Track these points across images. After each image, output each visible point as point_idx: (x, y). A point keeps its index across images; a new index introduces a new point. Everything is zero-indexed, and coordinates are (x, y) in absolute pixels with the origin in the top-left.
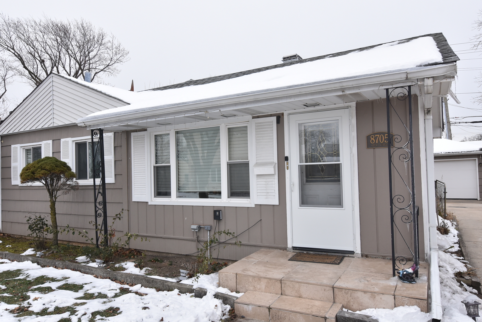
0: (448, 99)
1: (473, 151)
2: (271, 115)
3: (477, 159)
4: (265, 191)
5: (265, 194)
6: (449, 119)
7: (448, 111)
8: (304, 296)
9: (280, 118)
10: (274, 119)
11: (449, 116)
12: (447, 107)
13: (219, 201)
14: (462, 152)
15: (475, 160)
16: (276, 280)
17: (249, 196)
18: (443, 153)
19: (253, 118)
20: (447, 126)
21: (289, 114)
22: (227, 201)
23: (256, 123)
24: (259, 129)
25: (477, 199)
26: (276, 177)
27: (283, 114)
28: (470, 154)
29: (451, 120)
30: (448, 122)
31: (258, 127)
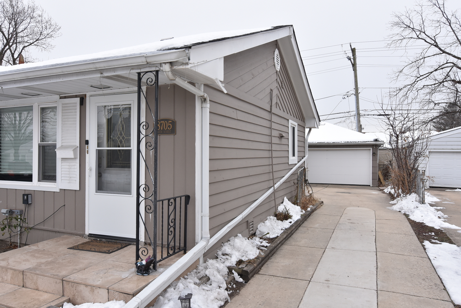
0: (360, 93)
1: (368, 141)
2: (76, 96)
3: (371, 148)
4: (68, 176)
5: (68, 178)
6: (359, 111)
7: (359, 104)
8: (40, 289)
9: (83, 100)
10: (78, 100)
11: (359, 108)
12: (358, 100)
13: (31, 185)
14: (359, 142)
15: (370, 149)
16: (20, 271)
17: (56, 180)
18: (342, 142)
19: (61, 98)
20: (357, 117)
21: (91, 96)
22: (38, 185)
23: (63, 104)
24: (66, 110)
25: (370, 186)
26: (78, 161)
27: (85, 95)
28: (366, 144)
29: (360, 112)
30: (358, 114)
31: (65, 108)
